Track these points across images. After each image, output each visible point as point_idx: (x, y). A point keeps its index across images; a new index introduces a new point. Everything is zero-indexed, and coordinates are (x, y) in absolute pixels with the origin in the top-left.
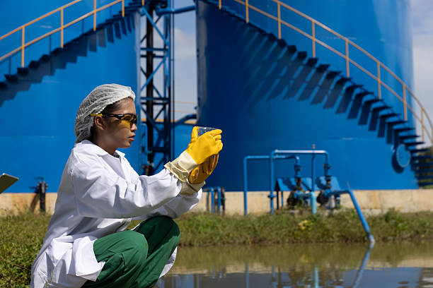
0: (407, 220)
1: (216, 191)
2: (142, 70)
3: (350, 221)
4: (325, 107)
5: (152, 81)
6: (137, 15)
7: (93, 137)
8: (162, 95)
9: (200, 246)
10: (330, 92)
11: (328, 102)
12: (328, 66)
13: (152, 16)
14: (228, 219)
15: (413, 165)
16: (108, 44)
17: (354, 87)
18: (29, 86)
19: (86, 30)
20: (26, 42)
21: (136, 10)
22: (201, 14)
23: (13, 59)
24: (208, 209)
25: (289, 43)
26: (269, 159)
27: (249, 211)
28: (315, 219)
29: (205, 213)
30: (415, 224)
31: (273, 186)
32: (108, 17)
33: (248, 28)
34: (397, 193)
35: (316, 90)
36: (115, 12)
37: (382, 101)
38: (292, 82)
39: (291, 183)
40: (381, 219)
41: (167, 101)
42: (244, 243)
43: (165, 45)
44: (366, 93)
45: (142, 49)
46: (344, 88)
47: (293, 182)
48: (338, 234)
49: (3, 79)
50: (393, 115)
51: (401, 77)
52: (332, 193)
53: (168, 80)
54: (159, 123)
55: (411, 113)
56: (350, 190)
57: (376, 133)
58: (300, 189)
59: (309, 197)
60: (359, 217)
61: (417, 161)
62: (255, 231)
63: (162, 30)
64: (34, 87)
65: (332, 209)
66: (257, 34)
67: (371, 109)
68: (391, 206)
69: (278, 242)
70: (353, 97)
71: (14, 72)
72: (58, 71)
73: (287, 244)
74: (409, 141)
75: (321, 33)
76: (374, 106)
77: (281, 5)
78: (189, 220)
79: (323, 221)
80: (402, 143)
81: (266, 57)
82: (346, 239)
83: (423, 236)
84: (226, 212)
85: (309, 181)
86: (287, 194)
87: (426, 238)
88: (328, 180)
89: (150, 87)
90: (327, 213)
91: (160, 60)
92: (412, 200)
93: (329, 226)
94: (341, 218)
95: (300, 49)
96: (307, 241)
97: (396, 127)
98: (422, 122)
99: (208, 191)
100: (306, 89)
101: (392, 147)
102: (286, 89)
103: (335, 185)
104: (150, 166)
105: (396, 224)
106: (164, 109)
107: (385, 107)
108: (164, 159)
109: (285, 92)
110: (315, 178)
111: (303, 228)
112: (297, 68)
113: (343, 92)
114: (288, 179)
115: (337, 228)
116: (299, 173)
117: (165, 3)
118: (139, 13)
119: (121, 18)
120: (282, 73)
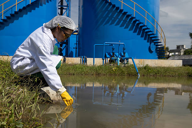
0: (153, 69)
1: (84, 57)
2: (59, 13)
3: (131, 68)
4: (125, 28)
9: (77, 75)
10: (127, 23)
11: (126, 26)
12: (127, 12)
14: (87, 67)
15: (156, 50)
16: (46, 3)
17: (137, 20)
18: (19, 18)
20: (17, 2)
23: (13, 8)
24: (81, 63)
25: (113, 4)
26: (103, 45)
27: (95, 64)
28: (119, 67)
29: (79, 64)
30: (155, 71)
31: (104, 55)
34: (150, 60)
35: (122, 21)
37: (146, 26)
38: (113, 19)
40: (143, 68)
42: (93, 74)
43: (67, 5)
44: (141, 23)
45: (59, 6)
46: (133, 21)
47: (112, 54)
48: (127, 73)
49: (10, 16)
50: (150, 31)
51: (154, 17)
52: (125, 58)
55: (157, 31)
56: (132, 58)
57: (144, 38)
58: (114, 57)
59: (118, 59)
60: (135, 68)
61: (158, 49)
62: (97, 71)
64: (20, 18)
65: (125, 64)
67: (142, 29)
68: (147, 64)
69: (105, 75)
70: (136, 25)
71: (13, 13)
72: (29, 13)
73: (108, 76)
74: (156, 41)
76: (143, 28)
78: (74, 66)
79: (122, 68)
80: (153, 42)
81: (104, 9)
82: (130, 75)
83: (158, 75)
84: (87, 64)
85: (117, 54)
86: (109, 59)
88: (124, 54)
92: (155, 63)
93: (124, 70)
94: (128, 67)
95: (116, 6)
96: (115, 75)
97: (151, 36)
98: (161, 34)
99: (81, 57)
100: (118, 21)
101: (149, 43)
103: (127, 56)
104: (61, 48)
107: (148, 29)
108: (66, 46)
109: (110, 22)
110: (119, 53)
111: (114, 70)
112: (115, 14)
113: (132, 23)
114: (110, 53)
115: (126, 71)
116: (114, 51)
120: (110, 15)
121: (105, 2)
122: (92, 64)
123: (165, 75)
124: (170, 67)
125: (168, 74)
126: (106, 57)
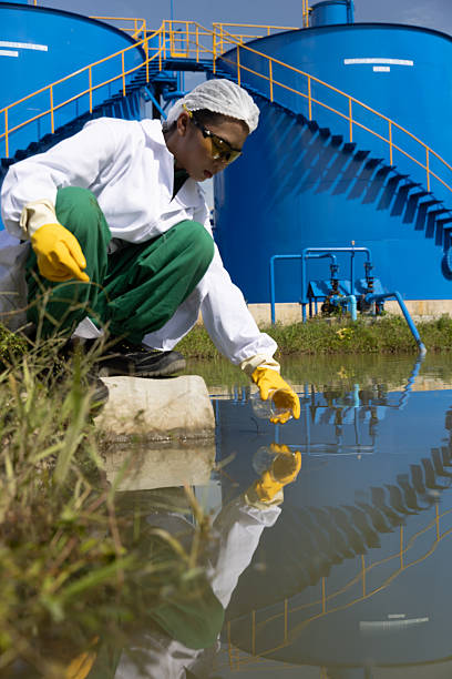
3: (397, 329)
4: (365, 202)
6: (142, 100)
10: (370, 184)
11: (368, 195)
12: (368, 152)
13: (159, 103)
17: (400, 177)
19: (81, 113)
25: (321, 126)
26: (301, 258)
27: (277, 318)
28: (356, 327)
31: (305, 294)
32: (107, 98)
33: (273, 109)
35: (354, 181)
36: (117, 92)
37: (430, 194)
38: (325, 173)
39: (326, 286)
40: (432, 326)
44: (413, 185)
46: (387, 180)
47: (329, 285)
48: (384, 343)
50: (444, 211)
52: (374, 298)
56: (398, 293)
57: (423, 233)
58: (337, 293)
59: (350, 300)
60: (410, 326)
62: (286, 341)
65: (375, 316)
66: (284, 115)
67: (419, 204)
69: (312, 353)
70: (397, 190)
73: (322, 356)
75: (359, 114)
76: (422, 200)
77: (312, 80)
79: (366, 329)
82: (393, 349)
85: (347, 285)
86: (320, 305)
88: (370, 283)
90: (368, 321)
93: (373, 335)
94: (386, 325)
95: (334, 132)
96: (346, 351)
97: (446, 226)
100: (341, 181)
101: (443, 249)
102: (319, 181)
103: (378, 289)
107: (435, 202)
109: (316, 186)
110: (354, 280)
111: (342, 337)
112: (330, 158)
113: (385, 184)
114: (322, 282)
115: (381, 337)
116: (336, 274)
117: (173, 85)
118: (144, 97)
119: (122, 98)
120: (313, 163)
121: (295, 121)
126: (311, 296)
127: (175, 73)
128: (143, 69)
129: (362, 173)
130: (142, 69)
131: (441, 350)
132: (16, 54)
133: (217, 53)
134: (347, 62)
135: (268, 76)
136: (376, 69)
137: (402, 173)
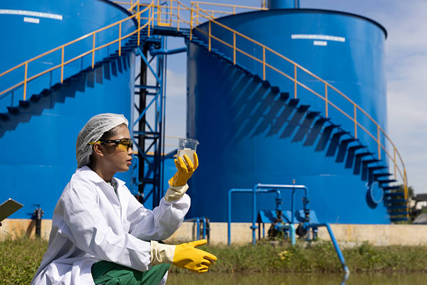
0: (380, 253)
1: (201, 221)
2: (135, 106)
3: (327, 253)
4: (305, 144)
5: (144, 116)
6: (133, 55)
7: (92, 164)
8: (154, 130)
9: (185, 273)
10: (309, 131)
11: (308, 139)
12: (308, 106)
13: (146, 56)
14: (213, 248)
15: (385, 201)
16: (105, 80)
17: (333, 126)
18: (29, 118)
19: (85, 67)
20: (28, 77)
21: (131, 50)
22: (192, 55)
23: (15, 92)
24: (194, 238)
25: (273, 84)
26: (252, 192)
27: (232, 242)
28: (294, 250)
30: (387, 257)
31: (255, 218)
32: (106, 56)
33: (236, 70)
34: (370, 227)
35: (298, 128)
36: (113, 52)
37: (358, 140)
38: (275, 121)
39: (272, 215)
40: (355, 251)
41: (158, 136)
42: (227, 271)
43: (158, 84)
44: (343, 133)
45: (136, 86)
46: (323, 128)
47: (275, 214)
48: (316, 264)
49: (5, 111)
50: (368, 154)
51: (375, 118)
52: (310, 226)
53: (159, 116)
54: (150, 156)
55: (384, 152)
56: (328, 224)
57: (352, 170)
58: (281, 222)
59: (291, 227)
60: (336, 250)
61: (389, 198)
62: (238, 260)
63: (155, 70)
64: (34, 119)
65: (310, 241)
66: (243, 75)
67: (348, 148)
68: (365, 239)
69: (259, 271)
70: (331, 136)
71: (16, 104)
73: (267, 273)
74: (383, 178)
76: (351, 145)
77: (266, 50)
79: (302, 252)
80: (376, 180)
81: (251, 97)
82: (323, 269)
83: (394, 268)
84: (211, 241)
85: (289, 214)
86: (268, 226)
87: (397, 271)
88: (307, 214)
89: (142, 122)
90: (305, 244)
91: (153, 97)
92: (384, 234)
93: (307, 257)
94: (318, 249)
95: (282, 90)
96: (287, 271)
97: (370, 165)
98: (394, 161)
99: (194, 221)
100: (288, 127)
101: (367, 184)
102: (269, 127)
103: (313, 218)
104: (141, 196)
105: (369, 257)
106: (155, 143)
107: (361, 147)
108: (153, 191)
109: (268, 130)
110: (294, 211)
111: (283, 258)
112: (279, 109)
113: (322, 131)
114: (269, 211)
115: (314, 259)
116: (280, 206)
117: (158, 45)
118: (135, 53)
119: (118, 57)
120: (266, 113)
121: (252, 79)
122: (226, 242)
123: (411, 268)
124: (422, 244)
125: (420, 265)
127: (160, 36)
128: (136, 34)
129: (305, 121)
130: (134, 35)
131: (362, 272)
132: (37, 21)
133: (194, 25)
134: (294, 37)
135: (232, 44)
136: (316, 43)
137: (336, 123)
